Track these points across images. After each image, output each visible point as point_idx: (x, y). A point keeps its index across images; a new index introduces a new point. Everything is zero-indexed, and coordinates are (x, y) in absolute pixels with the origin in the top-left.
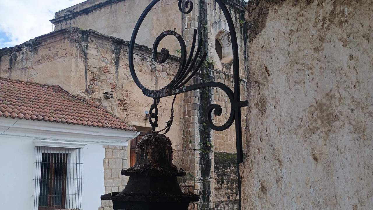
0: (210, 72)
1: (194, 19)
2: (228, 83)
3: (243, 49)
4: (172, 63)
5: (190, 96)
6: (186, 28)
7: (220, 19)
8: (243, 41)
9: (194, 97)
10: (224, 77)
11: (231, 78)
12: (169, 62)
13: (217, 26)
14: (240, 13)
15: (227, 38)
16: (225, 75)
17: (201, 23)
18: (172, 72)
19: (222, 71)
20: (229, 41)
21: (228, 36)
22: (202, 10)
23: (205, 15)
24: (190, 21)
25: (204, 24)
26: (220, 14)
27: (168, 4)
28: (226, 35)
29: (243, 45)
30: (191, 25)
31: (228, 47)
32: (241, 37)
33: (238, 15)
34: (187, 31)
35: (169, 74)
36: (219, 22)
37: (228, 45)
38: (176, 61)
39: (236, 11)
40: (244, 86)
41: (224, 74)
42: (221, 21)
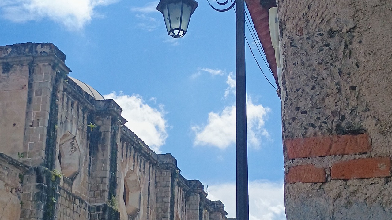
0: (56, 186)
1: (44, 116)
2: (69, 204)
3: (88, 160)
4: (12, 169)
5: (30, 216)
6: (31, 126)
7: (67, 118)
8: (89, 150)
9: (36, 218)
10: (65, 196)
11: (72, 198)
12: (8, 168)
13: (62, 127)
14: (89, 113)
15: (70, 144)
16: (67, 192)
17: (51, 121)
18: (10, 182)
19: (63, 187)
20: (72, 148)
21: (72, 142)
22: (53, 105)
23: (57, 113)
24: (38, 117)
25: (55, 124)
26: (68, 111)
27: (6, 89)
28: (70, 140)
29: (88, 156)
30: (38, 123)
31: (70, 156)
32: (87, 144)
33: (85, 116)
34: (32, 129)
35: (6, 185)
36: (65, 122)
37: (70, 153)
38: (17, 167)
39: (85, 110)
40: (86, 210)
41: (65, 192)
42: (68, 121)
